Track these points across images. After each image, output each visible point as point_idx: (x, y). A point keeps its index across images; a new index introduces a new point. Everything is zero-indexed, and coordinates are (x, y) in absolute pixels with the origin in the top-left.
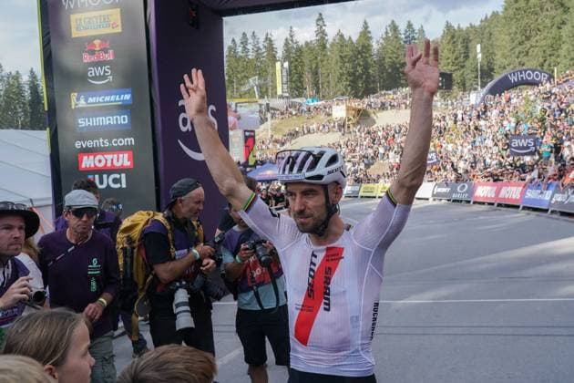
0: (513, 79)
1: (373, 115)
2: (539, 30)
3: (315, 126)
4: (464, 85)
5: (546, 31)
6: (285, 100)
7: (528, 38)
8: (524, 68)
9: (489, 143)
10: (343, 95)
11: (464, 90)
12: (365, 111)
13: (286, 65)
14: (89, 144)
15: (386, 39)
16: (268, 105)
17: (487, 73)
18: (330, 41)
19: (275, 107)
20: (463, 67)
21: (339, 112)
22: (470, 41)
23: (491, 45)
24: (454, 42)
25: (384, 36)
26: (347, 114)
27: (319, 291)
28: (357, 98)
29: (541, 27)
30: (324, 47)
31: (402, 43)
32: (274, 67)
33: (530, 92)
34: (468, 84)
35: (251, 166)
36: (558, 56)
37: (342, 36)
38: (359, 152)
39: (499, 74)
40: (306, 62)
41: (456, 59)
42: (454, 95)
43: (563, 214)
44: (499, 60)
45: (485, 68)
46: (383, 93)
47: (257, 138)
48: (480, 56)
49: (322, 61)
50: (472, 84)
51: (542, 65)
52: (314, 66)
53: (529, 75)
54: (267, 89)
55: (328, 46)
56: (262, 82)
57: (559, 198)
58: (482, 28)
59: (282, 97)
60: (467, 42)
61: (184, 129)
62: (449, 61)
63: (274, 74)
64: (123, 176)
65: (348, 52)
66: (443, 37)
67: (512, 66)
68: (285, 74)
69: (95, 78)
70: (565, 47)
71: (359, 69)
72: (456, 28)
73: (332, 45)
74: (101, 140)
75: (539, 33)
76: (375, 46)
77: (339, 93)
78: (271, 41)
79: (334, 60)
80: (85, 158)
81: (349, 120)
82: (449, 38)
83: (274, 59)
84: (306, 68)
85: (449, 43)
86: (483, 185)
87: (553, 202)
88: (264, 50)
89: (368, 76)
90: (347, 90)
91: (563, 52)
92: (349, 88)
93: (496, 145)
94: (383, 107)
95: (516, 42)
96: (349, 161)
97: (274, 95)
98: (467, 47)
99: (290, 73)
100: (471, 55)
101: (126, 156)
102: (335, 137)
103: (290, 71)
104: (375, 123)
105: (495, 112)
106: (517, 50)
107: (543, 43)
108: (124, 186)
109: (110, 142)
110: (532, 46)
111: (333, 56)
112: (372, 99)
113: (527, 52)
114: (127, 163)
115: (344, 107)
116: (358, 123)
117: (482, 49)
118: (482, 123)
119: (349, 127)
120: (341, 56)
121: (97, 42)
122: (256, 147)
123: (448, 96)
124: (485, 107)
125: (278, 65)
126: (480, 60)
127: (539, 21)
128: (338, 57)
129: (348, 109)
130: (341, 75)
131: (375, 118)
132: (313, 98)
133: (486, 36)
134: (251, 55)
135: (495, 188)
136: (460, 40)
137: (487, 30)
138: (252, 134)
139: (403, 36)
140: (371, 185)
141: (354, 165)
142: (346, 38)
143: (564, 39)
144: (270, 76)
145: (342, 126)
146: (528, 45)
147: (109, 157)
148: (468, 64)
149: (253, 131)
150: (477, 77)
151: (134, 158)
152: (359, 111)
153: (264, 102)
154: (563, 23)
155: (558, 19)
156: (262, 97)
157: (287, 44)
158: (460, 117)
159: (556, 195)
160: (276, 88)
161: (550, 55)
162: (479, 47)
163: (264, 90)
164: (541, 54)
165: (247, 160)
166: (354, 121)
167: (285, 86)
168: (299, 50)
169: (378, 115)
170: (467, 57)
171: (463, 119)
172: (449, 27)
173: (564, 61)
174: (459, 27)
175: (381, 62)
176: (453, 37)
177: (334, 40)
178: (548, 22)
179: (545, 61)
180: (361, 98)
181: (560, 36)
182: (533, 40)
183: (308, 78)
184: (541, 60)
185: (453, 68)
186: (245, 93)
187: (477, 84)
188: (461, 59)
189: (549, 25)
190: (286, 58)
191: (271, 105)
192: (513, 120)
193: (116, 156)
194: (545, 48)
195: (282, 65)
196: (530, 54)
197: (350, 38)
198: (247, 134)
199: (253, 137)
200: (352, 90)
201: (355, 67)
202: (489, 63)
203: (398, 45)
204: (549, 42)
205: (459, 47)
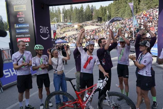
0: (115, 19)
3: (70, 30)
4: (104, 20)
5: (122, 8)
6: (63, 23)
7: (118, 10)
8: (117, 17)
10: (77, 22)
11: (105, 21)
12: (82, 26)
13: (63, 15)
14: (19, 36)
15: (87, 9)
16: (59, 24)
17: (109, 17)
18: (74, 9)
20: (104, 16)
21: (76, 26)
22: (106, 10)
23: (111, 11)
28: (80, 23)
31: (91, 10)
32: (60, 15)
33: (118, 22)
35: (55, 39)
37: (76, 8)
39: (112, 18)
40: (68, 14)
41: (103, 14)
42: (102, 22)
44: (112, 15)
45: (109, 16)
46: (86, 22)
48: (108, 13)
49: (72, 14)
51: (121, 16)
52: (70, 15)
53: (118, 18)
54: (58, 20)
55: (73, 10)
56: (57, 19)
58: (108, 7)
59: (62, 22)
61: (41, 33)
62: (101, 14)
63: (60, 17)
64: (28, 43)
65: (78, 12)
67: (115, 16)
68: (63, 17)
69: (20, 21)
71: (81, 16)
72: (103, 6)
73: (74, 10)
74: (22, 35)
76: (84, 11)
77: (76, 22)
78: (59, 9)
80: (19, 39)
81: (78, 28)
82: (101, 9)
83: (60, 13)
84: (68, 16)
88: (57, 11)
89: (83, 17)
91: (126, 13)
92: (78, 21)
94: (86, 25)
95: (116, 10)
97: (60, 22)
99: (64, 17)
100: (106, 13)
101: (28, 39)
102: (75, 32)
103: (64, 16)
105: (111, 27)
106: (116, 12)
107: (122, 11)
108: (28, 45)
109: (24, 36)
110: (119, 11)
111: (74, 12)
112: (84, 23)
113: (118, 13)
114: (29, 40)
119: (78, 30)
120: (76, 13)
121: (20, 12)
122: (56, 35)
125: (61, 14)
127: (121, 6)
129: (78, 26)
130: (76, 17)
132: (70, 23)
133: (109, 9)
134: (54, 12)
136: (104, 9)
137: (110, 7)
139: (91, 8)
142: (77, 8)
143: (126, 10)
144: (59, 17)
147: (24, 39)
148: (106, 15)
150: (107, 18)
151: (30, 39)
152: (81, 26)
153: (58, 24)
154: (126, 6)
155: (125, 5)
156: (57, 22)
157: (63, 9)
160: (61, 20)
161: (123, 14)
162: (108, 11)
163: (58, 21)
164: (121, 13)
165: (54, 38)
166: (79, 28)
167: (63, 20)
168: (66, 11)
169: (85, 27)
170: (105, 14)
172: (101, 6)
173: (126, 15)
175: (86, 14)
176: (102, 9)
178: (123, 6)
180: (81, 23)
181: (125, 9)
183: (68, 18)
184: (121, 15)
185: (102, 16)
186: (53, 21)
187: (107, 20)
188: (104, 14)
190: (63, 13)
191: (60, 25)
192: (115, 29)
193: (26, 39)
195: (62, 15)
197: (78, 8)
198: (54, 31)
199: (56, 32)
201: (79, 15)
202: (110, 15)
203: (89, 10)
204: (123, 10)
205: (104, 11)
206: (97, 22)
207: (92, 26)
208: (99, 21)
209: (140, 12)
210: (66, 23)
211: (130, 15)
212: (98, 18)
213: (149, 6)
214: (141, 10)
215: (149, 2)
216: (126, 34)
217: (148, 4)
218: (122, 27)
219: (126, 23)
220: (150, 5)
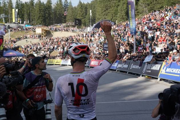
1: (52, 33)
2: (111, 7)
3: (29, 36)
4: (85, 24)
5: (113, 8)
6: (16, 25)
7: (107, 9)
8: (106, 20)
9: (95, 45)
10: (40, 24)
11: (85, 26)
12: (49, 31)
13: (17, 10)
15: (57, 4)
16: (9, 26)
18: (35, 3)
19: (12, 27)
20: (85, 17)
21: (39, 30)
22: (88, 8)
23: (95, 11)
24: (82, 8)
25: (57, 3)
26: (42, 32)
28: (46, 26)
29: (111, 6)
30: (33, 5)
31: (63, 7)
32: (12, 11)
34: (87, 24)
36: (117, 17)
37: (40, 1)
38: (47, 47)
41: (83, 14)
42: (82, 27)
43: (121, 71)
44: (97, 16)
46: (56, 24)
47: (4, 39)
48: (91, 14)
49: (32, 10)
50: (88, 24)
51: (112, 19)
52: (28, 12)
54: (8, 19)
55: (34, 4)
56: (6, 16)
57: (120, 66)
58: (92, 4)
59: (15, 23)
60: (86, 8)
62: (80, 15)
65: (42, 8)
66: (78, 6)
67: (102, 19)
68: (16, 14)
70: (119, 14)
71: (47, 15)
72: (82, 3)
73: (36, 4)
75: (111, 8)
77: (38, 24)
79: (37, 11)
81: (43, 34)
82: (80, 6)
83: (12, 8)
84: (25, 12)
85: (80, 8)
86: (94, 61)
87: (118, 67)
88: (7, 3)
89: (50, 18)
90: (42, 22)
91: (118, 16)
93: (97, 46)
94: (56, 30)
95: (103, 10)
96: (43, 50)
97: (11, 22)
98: (86, 11)
99: (18, 14)
100: (88, 14)
104: (53, 36)
105: (97, 35)
106: (104, 13)
107: (112, 12)
111: (37, 9)
112: (51, 27)
113: (107, 14)
115: (41, 29)
116: (46, 36)
117: (92, 12)
118: (93, 38)
119: (43, 37)
120: (39, 9)
122: (3, 43)
123: (80, 28)
124: (94, 33)
125: (13, 10)
126: (91, 16)
127: (111, 4)
128: (38, 9)
129: (42, 30)
130: (40, 16)
131: (53, 34)
132: (28, 24)
133: (93, 7)
134: (2, 5)
135: (98, 62)
136: (84, 8)
137: (93, 5)
138: (2, 37)
139: (63, 4)
140: (52, 60)
141: (45, 52)
143: (119, 11)
144: (10, 14)
145: (40, 36)
146: (107, 12)
148: (87, 16)
149: (3, 36)
150: (90, 22)
152: (47, 31)
153: (7, 24)
154: (118, 6)
155: (117, 4)
156: (6, 22)
157: (17, 2)
158: (84, 36)
159: (119, 65)
160: (12, 19)
161: (114, 16)
162: (91, 11)
164: (111, 15)
166: (44, 34)
167: (16, 19)
168: (22, 5)
169: (54, 33)
170: (86, 14)
171: (86, 37)
172: (80, 2)
173: (119, 19)
174: (83, 3)
175: (55, 13)
176: (82, 6)
177: (37, 2)
178: (114, 5)
179: (113, 18)
180: (47, 26)
181: (118, 10)
182: (109, 10)
183: (26, 16)
184: (111, 17)
185: (81, 18)
187: (90, 24)
188: (84, 15)
189: (114, 6)
190: (17, 8)
191: (10, 26)
194: (112, 13)
195: (15, 10)
196: (108, 15)
197: (43, 2)
200: (44, 23)
201: (45, 14)
203: (61, 7)
204: (114, 11)
205: (84, 10)
206: (74, 26)
207: (66, 32)
208: (77, 25)
209: (138, 15)
210: (22, 25)
211: (123, 19)
212: (76, 19)
213: (151, 8)
214: (141, 13)
215: (152, 3)
217: (150, 5)
220: (153, 6)
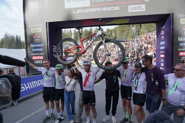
0: (120, 40)
8: (122, 38)
13: (74, 35)
23: (116, 33)
25: (95, 30)
27: (87, 79)
30: (82, 32)
32: (72, 36)
44: (117, 36)
45: (115, 38)
48: (114, 35)
51: (125, 38)
53: (123, 40)
61: (54, 51)
62: (108, 36)
65: (87, 33)
66: (107, 31)
67: (120, 38)
72: (109, 29)
73: (84, 31)
74: (37, 54)
75: (125, 31)
76: (93, 32)
78: (71, 31)
80: (34, 57)
91: (129, 35)
95: (121, 33)
98: (111, 33)
99: (75, 37)
100: (112, 35)
107: (126, 33)
109: (39, 54)
114: (42, 58)
121: (36, 34)
125: (72, 35)
128: (85, 34)
131: (93, 47)
132: (80, 42)
134: (67, 33)
137: (115, 30)
142: (87, 30)
146: (123, 33)
155: (128, 29)
157: (74, 31)
158: (110, 47)
161: (127, 36)
162: (113, 33)
170: (111, 35)
176: (109, 31)
178: (126, 29)
181: (129, 32)
183: (79, 38)
184: (125, 36)
193: (40, 57)
196: (123, 35)
202: (116, 36)
216: (129, 53)
218: (127, 47)
219: (130, 44)
